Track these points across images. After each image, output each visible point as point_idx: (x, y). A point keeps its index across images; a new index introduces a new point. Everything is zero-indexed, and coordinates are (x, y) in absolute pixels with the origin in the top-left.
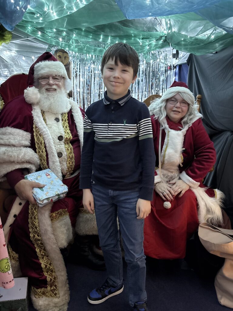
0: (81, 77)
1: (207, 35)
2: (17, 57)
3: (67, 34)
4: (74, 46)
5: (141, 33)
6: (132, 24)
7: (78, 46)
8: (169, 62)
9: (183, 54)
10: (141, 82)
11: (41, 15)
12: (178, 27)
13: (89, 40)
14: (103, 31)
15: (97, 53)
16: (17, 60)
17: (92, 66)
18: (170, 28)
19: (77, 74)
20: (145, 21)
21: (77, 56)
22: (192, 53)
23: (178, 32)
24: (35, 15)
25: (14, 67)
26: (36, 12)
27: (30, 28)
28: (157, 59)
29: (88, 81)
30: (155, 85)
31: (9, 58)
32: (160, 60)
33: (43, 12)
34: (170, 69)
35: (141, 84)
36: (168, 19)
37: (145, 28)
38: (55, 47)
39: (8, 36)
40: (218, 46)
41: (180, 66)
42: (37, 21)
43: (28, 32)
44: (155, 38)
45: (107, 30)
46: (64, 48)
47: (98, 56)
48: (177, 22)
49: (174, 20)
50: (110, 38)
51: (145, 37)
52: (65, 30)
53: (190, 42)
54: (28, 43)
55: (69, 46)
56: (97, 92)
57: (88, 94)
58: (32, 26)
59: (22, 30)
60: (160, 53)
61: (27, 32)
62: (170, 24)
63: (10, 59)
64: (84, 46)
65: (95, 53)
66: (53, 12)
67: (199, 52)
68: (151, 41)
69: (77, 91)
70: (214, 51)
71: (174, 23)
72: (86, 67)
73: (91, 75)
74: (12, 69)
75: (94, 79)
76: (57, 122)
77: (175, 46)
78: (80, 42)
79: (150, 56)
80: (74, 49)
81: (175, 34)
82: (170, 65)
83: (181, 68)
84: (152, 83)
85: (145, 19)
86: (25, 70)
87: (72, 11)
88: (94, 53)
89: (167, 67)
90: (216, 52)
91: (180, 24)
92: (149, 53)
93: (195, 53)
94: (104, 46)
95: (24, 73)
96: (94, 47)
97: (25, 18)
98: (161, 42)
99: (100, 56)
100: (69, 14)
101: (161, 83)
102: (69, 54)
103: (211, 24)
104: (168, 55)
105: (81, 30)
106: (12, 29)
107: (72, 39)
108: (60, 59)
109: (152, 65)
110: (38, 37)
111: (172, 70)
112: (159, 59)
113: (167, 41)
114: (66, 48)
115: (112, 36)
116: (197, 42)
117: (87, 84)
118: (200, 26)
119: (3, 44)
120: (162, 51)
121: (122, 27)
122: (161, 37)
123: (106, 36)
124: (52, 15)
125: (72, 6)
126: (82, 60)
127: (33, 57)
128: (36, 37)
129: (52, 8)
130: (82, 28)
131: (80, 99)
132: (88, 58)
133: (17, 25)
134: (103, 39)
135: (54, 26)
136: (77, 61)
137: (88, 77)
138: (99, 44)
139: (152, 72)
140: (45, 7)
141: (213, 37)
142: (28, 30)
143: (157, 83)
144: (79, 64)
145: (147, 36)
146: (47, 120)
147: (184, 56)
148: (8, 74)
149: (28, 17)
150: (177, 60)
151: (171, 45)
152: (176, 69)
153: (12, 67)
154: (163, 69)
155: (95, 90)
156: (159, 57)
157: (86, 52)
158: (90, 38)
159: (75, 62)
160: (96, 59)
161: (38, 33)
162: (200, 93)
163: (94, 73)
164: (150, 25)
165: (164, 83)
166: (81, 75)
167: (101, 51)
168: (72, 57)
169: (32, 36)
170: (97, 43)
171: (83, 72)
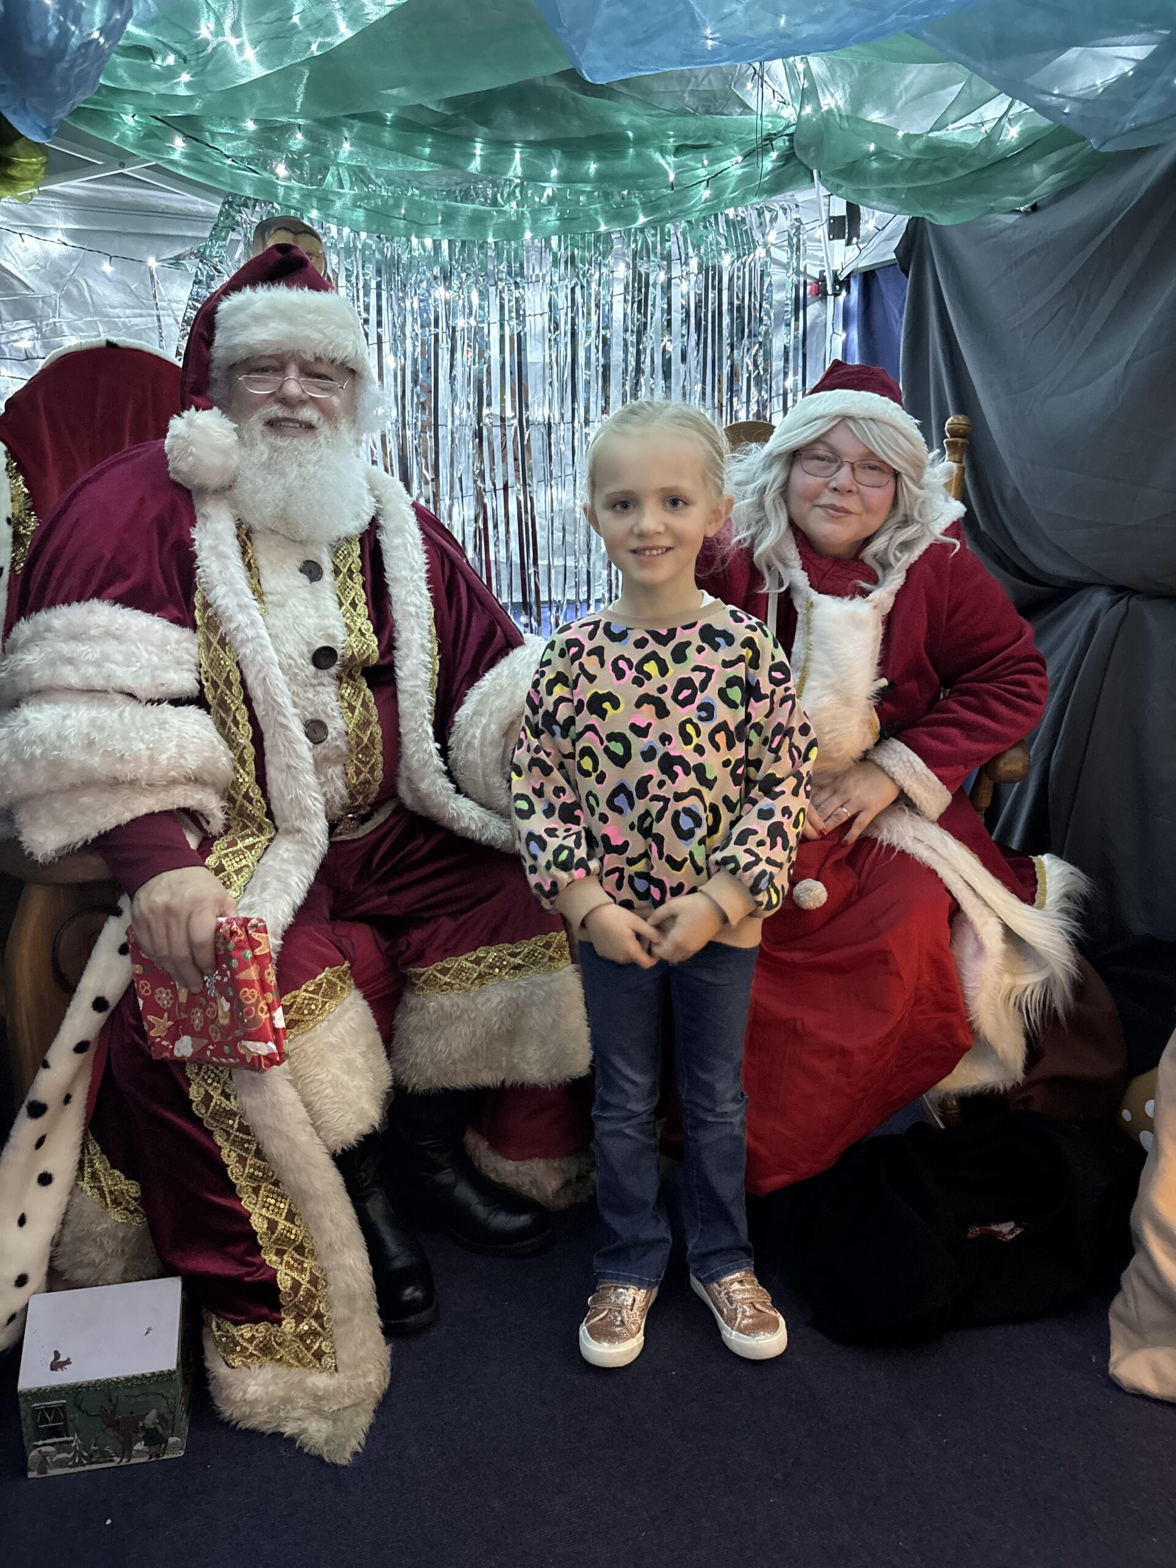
0: (386, 347)
1: (983, 124)
2: (75, 264)
3: (308, 142)
4: (348, 200)
5: (669, 125)
7: (368, 197)
8: (814, 257)
9: (880, 219)
10: (676, 365)
11: (185, 60)
12: (848, 88)
13: (420, 165)
14: (486, 123)
15: (461, 230)
16: (76, 276)
17: (440, 293)
18: (808, 95)
21: (365, 245)
22: (918, 215)
23: (845, 112)
24: (153, 58)
25: (64, 311)
26: (160, 46)
27: (129, 121)
28: (755, 248)
29: (419, 367)
30: (746, 375)
31: (35, 271)
32: (768, 253)
33: (192, 45)
34: (821, 293)
35: (678, 371)
37: (686, 95)
38: (254, 206)
39: (29, 163)
40: (1040, 177)
41: (868, 278)
42: (163, 88)
43: (123, 138)
44: (741, 143)
45: (506, 116)
46: (296, 209)
47: (463, 243)
48: (843, 67)
50: (517, 150)
51: (689, 142)
52: (300, 121)
53: (905, 159)
54: (126, 192)
55: (325, 202)
56: (468, 416)
57: (423, 430)
58: (141, 110)
59: (93, 133)
60: (768, 215)
61: (119, 140)
62: (808, 73)
63: (43, 272)
64: (393, 196)
65: (452, 233)
66: (240, 47)
67: (949, 210)
68: (720, 160)
70: (1022, 199)
71: (829, 71)
72: (408, 303)
73: (436, 336)
74: (51, 321)
75: (453, 359)
77: (837, 181)
78: (373, 177)
79: (719, 234)
80: (348, 214)
81: (832, 123)
82: (817, 277)
83: (874, 289)
84: (732, 366)
86: (115, 324)
87: (328, 40)
88: (445, 233)
89: (805, 283)
90: (1035, 208)
92: (712, 219)
93: (933, 213)
94: (494, 197)
95: (114, 339)
96: (445, 198)
97: (112, 76)
98: (769, 163)
99: (474, 245)
100: (317, 54)
101: (777, 364)
102: (324, 240)
104: (808, 227)
105: (376, 119)
106: (47, 133)
107: (338, 165)
109: (731, 279)
110: (172, 162)
111: (830, 299)
112: (765, 244)
113: (799, 158)
114: (308, 211)
115: (528, 144)
116: (937, 160)
117: (415, 382)
118: (944, 87)
119: (8, 201)
120: (778, 208)
121: (575, 99)
122: (770, 138)
123: (501, 146)
124: (238, 60)
125: (330, 15)
126: (388, 267)
127: (152, 262)
128: (162, 164)
129: (236, 29)
130: (382, 111)
131: (386, 454)
132: (416, 254)
134: (485, 159)
135: (246, 108)
136: (364, 275)
137: (418, 350)
138: (465, 186)
139: (731, 311)
140: (203, 24)
141: (1012, 134)
142: (123, 129)
143: (756, 366)
144: (373, 284)
145: (699, 138)
147: (883, 229)
148: (34, 347)
149: (121, 72)
150: (851, 247)
151: (820, 176)
152: (848, 291)
153: (54, 311)
154: (782, 296)
155: (457, 410)
156: (763, 235)
157: (406, 227)
158: (421, 157)
159: (357, 278)
160: (457, 261)
161: (172, 141)
162: (961, 409)
163: (448, 326)
164: (714, 83)
165: (791, 365)
166: (386, 338)
167: (478, 221)
168: (338, 256)
169: (142, 156)
170: (460, 180)
171: (394, 326)
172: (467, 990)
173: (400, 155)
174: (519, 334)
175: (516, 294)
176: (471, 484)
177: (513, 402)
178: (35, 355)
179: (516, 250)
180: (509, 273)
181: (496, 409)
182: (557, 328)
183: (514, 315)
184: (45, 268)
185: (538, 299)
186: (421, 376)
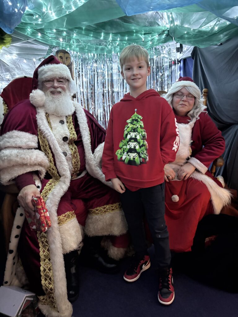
0: (84, 76)
1: (211, 26)
2: (18, 60)
3: (67, 34)
4: (75, 45)
5: (143, 29)
6: (133, 20)
7: (80, 45)
8: (173, 56)
9: (187, 47)
11: (40, 16)
12: (180, 20)
13: (90, 38)
14: (104, 29)
15: (99, 52)
16: (19, 63)
17: (95, 65)
18: (172, 22)
19: (79, 74)
20: (147, 16)
21: (79, 56)
22: (196, 46)
23: (180, 25)
24: (34, 16)
25: (16, 70)
26: (35, 14)
27: (29, 30)
28: (161, 54)
29: (91, 80)
33: (41, 13)
34: (175, 64)
36: (169, 13)
37: (146, 23)
38: (56, 48)
39: (8, 39)
40: (222, 37)
41: (185, 60)
42: (36, 22)
43: (28, 34)
44: (158, 32)
45: (109, 27)
46: (65, 48)
47: (100, 54)
48: (179, 15)
49: (176, 13)
50: (111, 35)
51: (147, 32)
52: (65, 29)
53: (194, 34)
54: (29, 45)
55: (70, 46)
56: (101, 91)
57: (92, 94)
58: (31, 28)
59: (21, 33)
60: (163, 48)
62: (172, 17)
63: (11, 62)
64: (85, 45)
66: (52, 13)
67: (203, 45)
68: (153, 36)
69: (80, 91)
70: (218, 42)
71: (176, 17)
72: (88, 67)
73: (94, 74)
74: (13, 72)
75: (98, 79)
76: (62, 124)
77: (178, 40)
78: (80, 41)
79: (153, 52)
80: (75, 49)
81: (178, 27)
82: (174, 60)
83: (186, 62)
85: (146, 14)
86: (27, 73)
87: (71, 10)
88: (96, 52)
89: (172, 62)
90: (221, 44)
91: (182, 17)
92: (152, 48)
93: (199, 45)
94: (106, 45)
95: (26, 76)
96: (96, 45)
97: (24, 20)
98: (164, 36)
99: (102, 55)
100: (68, 14)
101: (166, 79)
102: (70, 54)
103: (214, 15)
104: (172, 50)
105: (80, 29)
106: (11, 32)
107: (73, 39)
108: (62, 59)
109: (156, 61)
110: (38, 39)
111: (177, 65)
112: (163, 54)
113: (170, 35)
114: (67, 48)
115: (113, 33)
116: (200, 34)
117: (90, 83)
118: (202, 18)
119: (4, 47)
120: (165, 46)
121: (123, 23)
122: (164, 31)
123: (107, 34)
124: (51, 16)
125: (71, 5)
126: (84, 60)
127: (34, 60)
128: (36, 39)
129: (50, 8)
130: (82, 27)
131: (84, 99)
132: (90, 57)
133: (16, 28)
134: (104, 37)
135: (53, 27)
136: (79, 61)
137: (91, 77)
138: (100, 43)
140: (44, 8)
141: (216, 28)
142: (28, 32)
144: (81, 63)
145: (149, 31)
146: (52, 123)
147: (188, 50)
148: (10, 78)
149: (27, 19)
150: (181, 54)
151: (174, 39)
152: (181, 63)
153: (14, 70)
154: (166, 64)
155: (99, 89)
156: (163, 51)
157: (88, 52)
158: (90, 36)
159: (77, 62)
160: (98, 58)
161: (38, 34)
162: (206, 87)
163: (96, 72)
164: (152, 20)
165: (169, 79)
166: (84, 75)
167: (102, 50)
168: (73, 57)
169: (32, 38)
170: (99, 42)
171: (85, 72)
172: (102, 214)
173: (86, 36)
174: (112, 73)
175: (111, 65)
176: (102, 105)
177: (110, 88)
178: (10, 80)
179: (111, 56)
180: (109, 60)
181: (107, 89)
182: (119, 72)
183: (110, 69)
184: (12, 61)
185: (115, 66)
186: (91, 82)
